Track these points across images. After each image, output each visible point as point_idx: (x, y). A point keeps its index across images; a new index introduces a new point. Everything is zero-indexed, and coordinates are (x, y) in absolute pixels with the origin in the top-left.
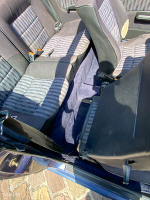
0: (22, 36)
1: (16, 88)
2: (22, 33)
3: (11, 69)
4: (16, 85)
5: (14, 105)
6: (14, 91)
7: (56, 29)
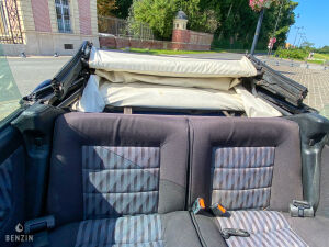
0: (218, 170)
1: (125, 219)
2: (221, 167)
3: (154, 190)
4: (134, 214)
5: (87, 239)
6: (119, 220)
7: (293, 208)
